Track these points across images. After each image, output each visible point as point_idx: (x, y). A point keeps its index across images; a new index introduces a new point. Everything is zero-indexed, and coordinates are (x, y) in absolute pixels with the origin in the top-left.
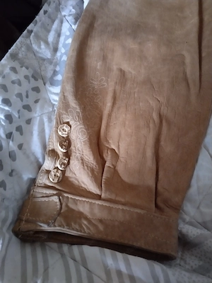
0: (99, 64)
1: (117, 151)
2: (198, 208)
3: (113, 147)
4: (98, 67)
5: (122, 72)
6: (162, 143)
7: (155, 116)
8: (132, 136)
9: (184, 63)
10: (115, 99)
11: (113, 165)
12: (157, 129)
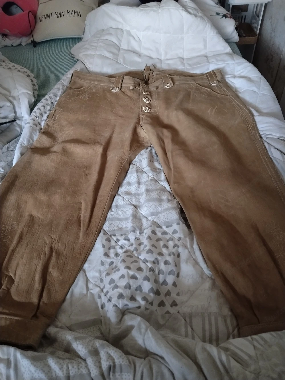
0: (12, 213)
1: (13, 278)
2: (70, 316)
3: (11, 274)
4: (12, 215)
5: (32, 217)
6: (50, 270)
7: (47, 250)
8: (25, 265)
9: (80, 209)
10: (21, 238)
11: (7, 288)
12: (46, 259)
